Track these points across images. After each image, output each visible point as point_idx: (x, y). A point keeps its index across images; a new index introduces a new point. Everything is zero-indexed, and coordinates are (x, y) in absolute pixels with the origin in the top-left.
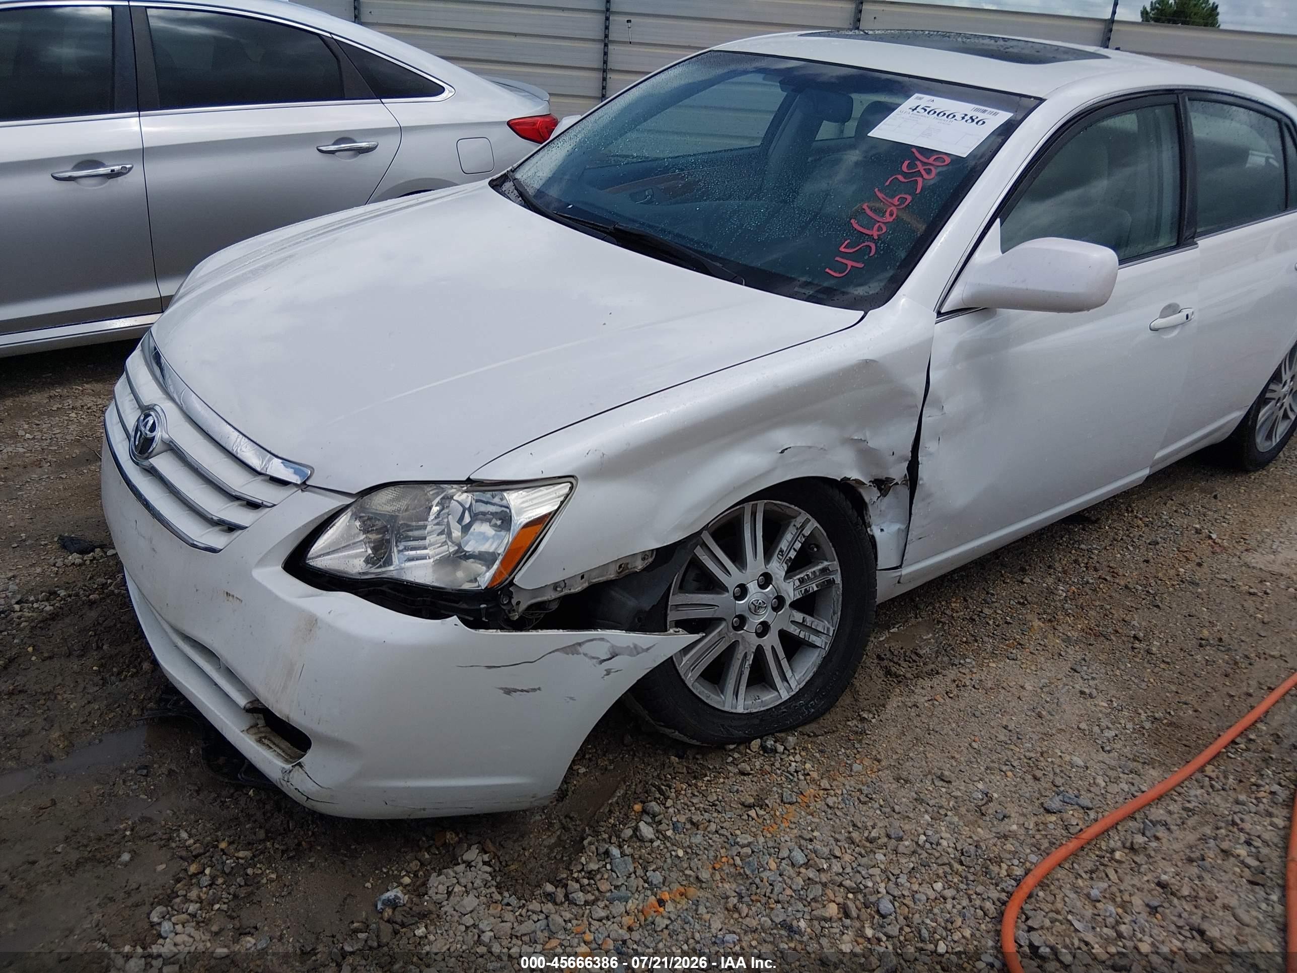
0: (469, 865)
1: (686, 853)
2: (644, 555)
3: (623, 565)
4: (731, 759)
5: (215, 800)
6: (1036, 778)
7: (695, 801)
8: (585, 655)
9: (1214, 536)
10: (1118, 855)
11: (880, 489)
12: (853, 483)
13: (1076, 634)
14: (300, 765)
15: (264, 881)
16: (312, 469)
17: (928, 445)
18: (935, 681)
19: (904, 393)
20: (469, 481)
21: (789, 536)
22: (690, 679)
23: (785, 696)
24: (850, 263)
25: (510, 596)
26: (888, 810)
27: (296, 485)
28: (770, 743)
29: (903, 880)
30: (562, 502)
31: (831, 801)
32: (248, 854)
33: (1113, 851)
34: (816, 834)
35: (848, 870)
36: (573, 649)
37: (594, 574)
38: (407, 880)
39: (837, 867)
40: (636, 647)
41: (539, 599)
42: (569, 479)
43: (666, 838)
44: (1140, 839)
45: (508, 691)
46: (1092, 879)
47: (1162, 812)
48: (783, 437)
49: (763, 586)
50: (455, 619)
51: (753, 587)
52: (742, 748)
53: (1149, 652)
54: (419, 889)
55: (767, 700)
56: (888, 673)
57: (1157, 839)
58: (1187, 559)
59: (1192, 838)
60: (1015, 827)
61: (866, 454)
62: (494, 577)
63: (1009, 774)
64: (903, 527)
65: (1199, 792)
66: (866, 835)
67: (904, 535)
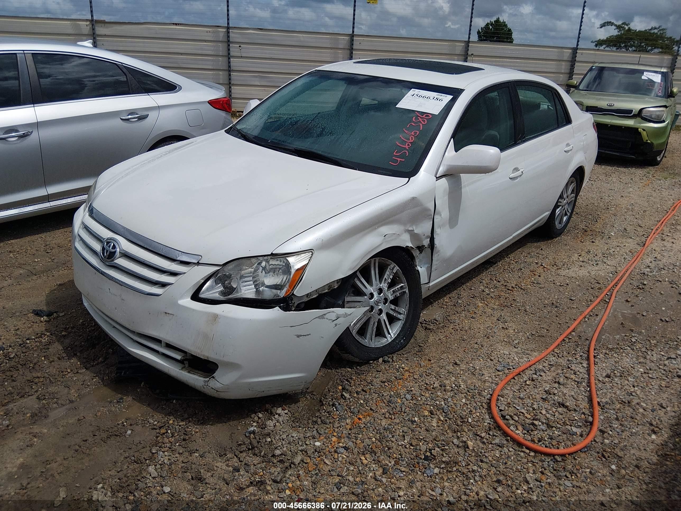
0: (279, 415)
1: (364, 401)
2: (338, 281)
3: (330, 285)
4: (372, 367)
5: (158, 407)
6: (491, 360)
7: (362, 383)
8: (327, 319)
9: (543, 265)
10: (528, 383)
11: (419, 250)
12: (410, 248)
13: (496, 307)
14: (213, 377)
15: (194, 433)
16: (201, 256)
17: (437, 230)
18: (446, 329)
19: (427, 210)
20: (272, 254)
21: (387, 273)
22: (354, 333)
23: (390, 340)
24: (399, 159)
25: (292, 300)
26: (438, 377)
27: (194, 263)
28: (386, 358)
29: (450, 400)
30: (309, 260)
31: (415, 377)
32: (184, 423)
33: (526, 381)
34: (412, 389)
35: (429, 399)
36: (322, 317)
37: (320, 290)
38: (255, 424)
39: (424, 399)
40: (346, 314)
41: (301, 301)
42: (310, 250)
43: (354, 397)
44: (535, 376)
45: (298, 336)
46: (520, 392)
47: (541, 366)
48: (385, 230)
49: (379, 294)
50: (277, 308)
51: (376, 294)
52: (375, 362)
53: (525, 311)
54: (263, 426)
55: (383, 342)
56: (426, 328)
57: (541, 376)
58: (535, 275)
59: (554, 374)
60: (487, 378)
61: (414, 236)
62: (286, 293)
63: (481, 360)
64: (429, 265)
65: (554, 358)
66: (432, 387)
67: (430, 268)
